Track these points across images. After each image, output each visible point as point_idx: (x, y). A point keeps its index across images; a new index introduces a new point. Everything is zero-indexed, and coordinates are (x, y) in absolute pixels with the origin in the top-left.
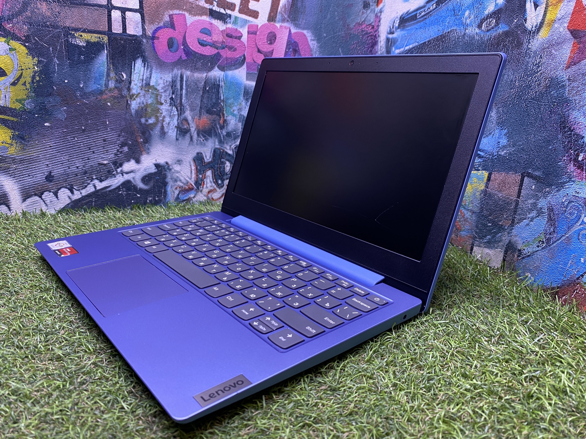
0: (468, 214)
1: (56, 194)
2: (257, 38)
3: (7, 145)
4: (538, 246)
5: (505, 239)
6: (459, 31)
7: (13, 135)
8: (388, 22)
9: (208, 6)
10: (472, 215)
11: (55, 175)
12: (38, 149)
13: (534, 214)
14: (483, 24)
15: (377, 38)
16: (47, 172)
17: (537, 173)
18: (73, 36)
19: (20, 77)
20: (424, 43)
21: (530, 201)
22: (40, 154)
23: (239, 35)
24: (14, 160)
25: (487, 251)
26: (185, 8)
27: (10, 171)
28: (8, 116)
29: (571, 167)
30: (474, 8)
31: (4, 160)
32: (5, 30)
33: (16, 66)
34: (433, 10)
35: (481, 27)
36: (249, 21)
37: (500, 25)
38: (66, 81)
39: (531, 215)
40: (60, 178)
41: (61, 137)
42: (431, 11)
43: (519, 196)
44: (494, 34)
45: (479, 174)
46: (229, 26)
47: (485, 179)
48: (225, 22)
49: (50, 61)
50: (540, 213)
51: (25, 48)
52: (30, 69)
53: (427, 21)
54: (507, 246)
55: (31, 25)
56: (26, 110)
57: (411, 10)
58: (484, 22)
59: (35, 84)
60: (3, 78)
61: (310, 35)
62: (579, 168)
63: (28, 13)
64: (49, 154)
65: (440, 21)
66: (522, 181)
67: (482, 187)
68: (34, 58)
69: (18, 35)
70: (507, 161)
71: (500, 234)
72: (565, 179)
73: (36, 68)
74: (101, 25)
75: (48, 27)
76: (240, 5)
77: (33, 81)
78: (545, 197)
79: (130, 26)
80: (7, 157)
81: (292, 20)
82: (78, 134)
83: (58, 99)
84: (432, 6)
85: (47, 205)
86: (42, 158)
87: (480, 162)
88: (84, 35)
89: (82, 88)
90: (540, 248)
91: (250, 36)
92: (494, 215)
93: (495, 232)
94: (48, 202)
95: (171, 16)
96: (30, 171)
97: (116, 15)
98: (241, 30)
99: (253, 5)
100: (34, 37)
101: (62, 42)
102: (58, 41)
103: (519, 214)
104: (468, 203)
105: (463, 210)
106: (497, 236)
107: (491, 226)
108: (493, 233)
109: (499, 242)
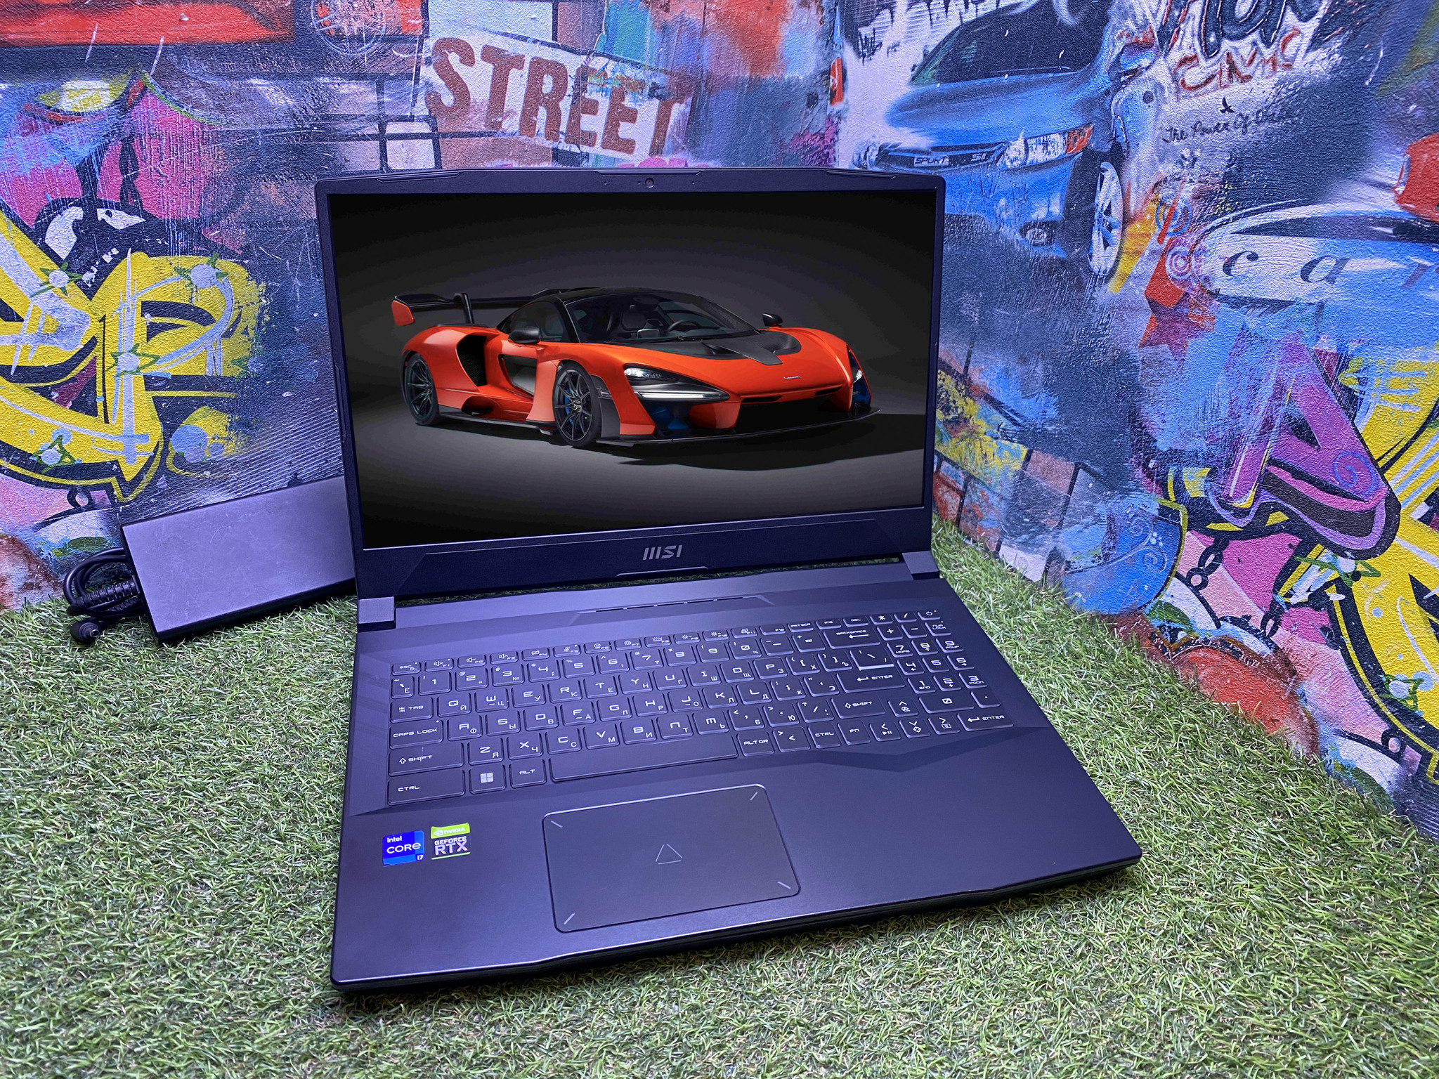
0: (994, 500)
3: (221, 441)
4: (1093, 562)
5: (1049, 544)
6: (989, 224)
7: (230, 422)
8: (854, 143)
9: (549, 144)
10: (1001, 500)
11: (302, 476)
12: (275, 439)
13: (1090, 519)
16: (290, 474)
17: (1096, 469)
19: (238, 320)
21: (1086, 503)
22: (279, 446)
24: (234, 464)
25: (1021, 554)
26: (510, 153)
27: (228, 483)
28: (221, 391)
29: (1139, 473)
30: (1014, 199)
31: (218, 466)
32: (206, 242)
33: (229, 303)
34: (943, 167)
35: (1025, 235)
36: (617, 159)
37: (1054, 246)
38: (315, 315)
39: (1085, 521)
41: (311, 412)
43: (1070, 492)
45: (1013, 447)
47: (1023, 457)
49: (288, 285)
50: (1097, 520)
51: (243, 269)
52: (253, 303)
54: (1050, 552)
55: (251, 227)
56: (249, 376)
57: (903, 146)
58: (1029, 229)
59: (263, 329)
60: (208, 327)
62: (1149, 476)
63: (246, 207)
64: (294, 444)
65: (956, 191)
66: (1076, 473)
67: (1018, 466)
68: (258, 284)
69: (231, 248)
70: (1055, 441)
71: (1041, 536)
72: (1131, 485)
73: (264, 301)
75: (281, 225)
76: (604, 134)
77: (259, 324)
78: (1106, 502)
80: (222, 461)
81: (688, 147)
83: (303, 347)
84: (943, 159)
86: (282, 452)
87: (1015, 430)
90: (1095, 564)
92: (1034, 508)
93: (1034, 531)
96: (262, 477)
99: (625, 130)
100: (257, 247)
101: (305, 248)
102: (298, 248)
103: (1070, 516)
104: (994, 484)
105: (987, 492)
106: (1038, 538)
107: (1029, 523)
108: (1031, 532)
109: (1040, 546)
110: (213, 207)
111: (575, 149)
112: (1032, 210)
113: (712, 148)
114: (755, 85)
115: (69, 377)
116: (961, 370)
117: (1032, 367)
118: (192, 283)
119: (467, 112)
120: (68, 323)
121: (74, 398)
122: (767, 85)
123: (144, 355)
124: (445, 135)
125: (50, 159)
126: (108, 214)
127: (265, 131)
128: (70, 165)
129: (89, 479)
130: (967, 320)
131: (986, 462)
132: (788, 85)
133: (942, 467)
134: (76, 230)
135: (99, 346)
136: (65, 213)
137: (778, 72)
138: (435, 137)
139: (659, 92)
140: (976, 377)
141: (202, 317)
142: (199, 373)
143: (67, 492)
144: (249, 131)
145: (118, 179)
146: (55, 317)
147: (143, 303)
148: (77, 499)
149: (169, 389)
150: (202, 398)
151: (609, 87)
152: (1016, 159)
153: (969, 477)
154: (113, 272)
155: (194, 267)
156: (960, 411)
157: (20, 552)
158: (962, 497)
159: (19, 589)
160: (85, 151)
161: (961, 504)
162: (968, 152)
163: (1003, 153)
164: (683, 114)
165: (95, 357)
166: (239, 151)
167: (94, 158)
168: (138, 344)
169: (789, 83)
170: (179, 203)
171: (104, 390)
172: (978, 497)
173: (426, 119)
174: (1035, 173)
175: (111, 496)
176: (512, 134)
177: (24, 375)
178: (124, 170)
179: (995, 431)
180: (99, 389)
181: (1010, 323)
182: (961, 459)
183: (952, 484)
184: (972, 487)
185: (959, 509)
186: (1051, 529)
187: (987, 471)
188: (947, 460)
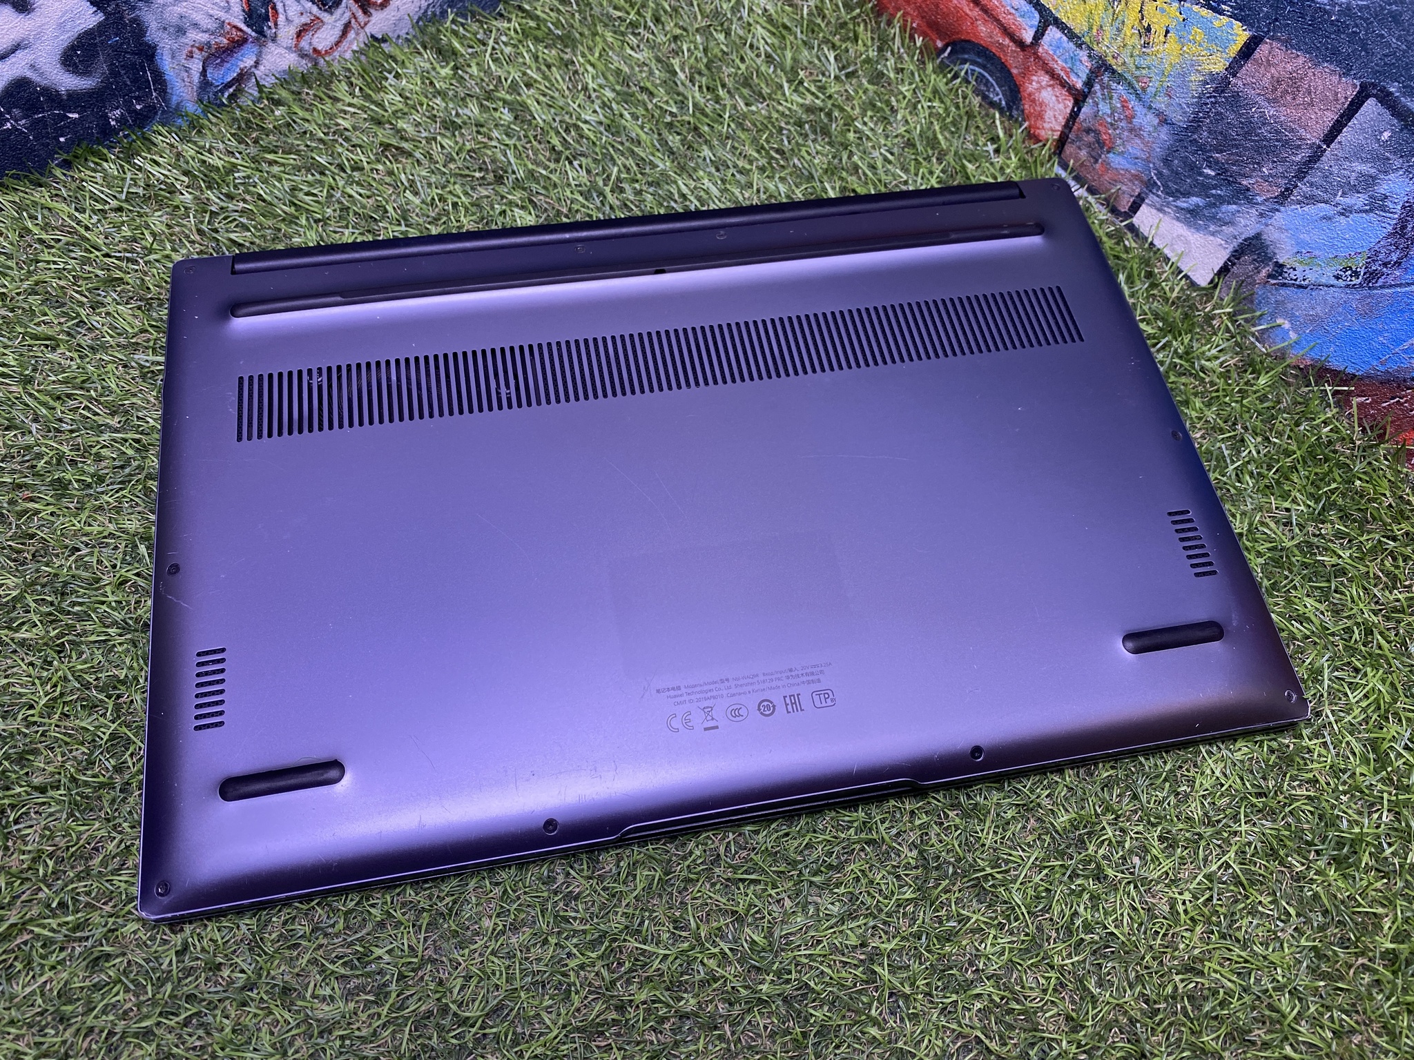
0: (1146, 120)
4: (1337, 277)
5: (1247, 223)
10: (1160, 124)
13: (1359, 200)
21: (1360, 167)
25: (1180, 229)
39: (1348, 201)
43: (1329, 139)
45: (1216, 23)
47: (1234, 48)
50: (1377, 205)
54: (1245, 240)
66: (1356, 104)
67: (1218, 65)
71: (1234, 206)
90: (1341, 283)
92: (1232, 154)
93: (1220, 195)
103: (1312, 185)
104: (1153, 90)
105: (1133, 103)
106: (1225, 208)
107: (1212, 178)
108: (1213, 195)
109: (1226, 224)
131: (1146, 45)
133: (1047, 38)
153: (1101, 67)
158: (1078, 103)
161: (1074, 116)
172: (1113, 110)
182: (1091, 28)
183: (1062, 74)
184: (1103, 88)
185: (1068, 121)
186: (1259, 199)
187: (1144, 63)
188: (1058, 23)
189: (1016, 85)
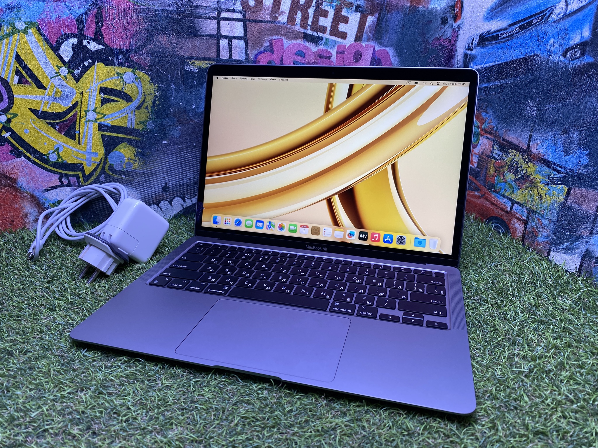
0: (545, 223)
1: (171, 203)
2: (345, 57)
3: (131, 161)
5: (583, 247)
6: (543, 56)
7: (136, 152)
8: (466, 39)
9: (302, 30)
10: (550, 223)
11: (170, 186)
12: (157, 164)
14: (567, 53)
15: (454, 52)
16: (164, 184)
18: (188, 64)
19: (143, 102)
20: (505, 62)
22: (159, 168)
23: (330, 55)
24: (137, 174)
25: (564, 256)
26: (282, 33)
27: (133, 183)
28: (133, 136)
30: (559, 37)
31: (129, 174)
32: (132, 61)
33: (140, 92)
34: (516, 33)
35: (566, 56)
36: (338, 42)
37: (585, 57)
38: (181, 104)
40: (174, 188)
41: (176, 153)
42: (513, 34)
44: (578, 63)
45: (558, 188)
46: (321, 47)
47: (565, 193)
48: (317, 44)
49: (168, 87)
51: (148, 76)
52: (151, 94)
53: (509, 43)
54: (584, 253)
55: (153, 56)
56: (147, 130)
57: (492, 31)
58: (569, 51)
59: (156, 108)
60: (130, 103)
61: (392, 51)
63: (151, 46)
64: (166, 168)
65: (523, 45)
67: (562, 200)
68: (155, 84)
69: (143, 65)
70: (587, 179)
71: (578, 242)
73: (157, 94)
74: (211, 53)
75: (167, 57)
76: (331, 28)
77: (153, 105)
79: (235, 52)
80: (131, 171)
81: (376, 39)
82: (190, 149)
83: (174, 120)
84: (515, 29)
85: (163, 212)
86: (160, 172)
87: (560, 177)
88: (196, 62)
89: (194, 109)
91: (338, 55)
92: (572, 225)
93: (573, 240)
94: (164, 209)
95: (270, 42)
96: (150, 183)
97: (224, 42)
98: (331, 51)
99: (342, 27)
100: (155, 67)
101: (178, 69)
102: (175, 69)
104: (546, 213)
105: (541, 219)
106: (575, 244)
107: (569, 235)
108: (571, 241)
109: (577, 249)
110: (136, 45)
111: (315, 34)
112: (570, 39)
113: (388, 41)
114: (413, 10)
115: (64, 119)
116: (525, 147)
117: (571, 135)
118: (123, 81)
119: (261, 10)
120: (66, 93)
121: (66, 130)
122: (419, 11)
123: (99, 113)
124: (249, 21)
125: (65, 14)
126: (88, 43)
127: (162, 10)
128: (73, 18)
129: (69, 171)
130: (530, 116)
131: (541, 200)
132: (431, 12)
133: (514, 208)
134: (73, 49)
135: (79, 106)
136: (69, 40)
137: (426, 4)
138: (244, 21)
139: (360, 9)
140: (535, 149)
141: (127, 98)
142: (123, 126)
143: (59, 176)
144: (155, 10)
145: (94, 27)
146: (61, 89)
147: (101, 87)
148: (63, 180)
149: (109, 132)
150: (124, 138)
151: (334, 4)
152: (560, 13)
153: (531, 211)
154: (88, 71)
155: (125, 73)
156: (524, 172)
157: (35, 202)
158: (526, 225)
159: (33, 221)
160: (80, 12)
161: (525, 229)
162: (530, 20)
163: (552, 13)
164: (373, 22)
165: (77, 111)
166: (150, 19)
167: (84, 14)
168: (97, 107)
169: (432, 10)
170: (120, 41)
171: (79, 128)
172: (536, 223)
173: (240, 12)
174: (573, 17)
175: (79, 181)
176: (284, 23)
177: (44, 116)
178: (97, 23)
179: (547, 180)
180: (77, 127)
181: (556, 111)
182: (525, 201)
183: (520, 217)
184: (532, 217)
185: (524, 232)
186: (584, 237)
187: (541, 206)
188: (517, 203)
189: (507, 225)
